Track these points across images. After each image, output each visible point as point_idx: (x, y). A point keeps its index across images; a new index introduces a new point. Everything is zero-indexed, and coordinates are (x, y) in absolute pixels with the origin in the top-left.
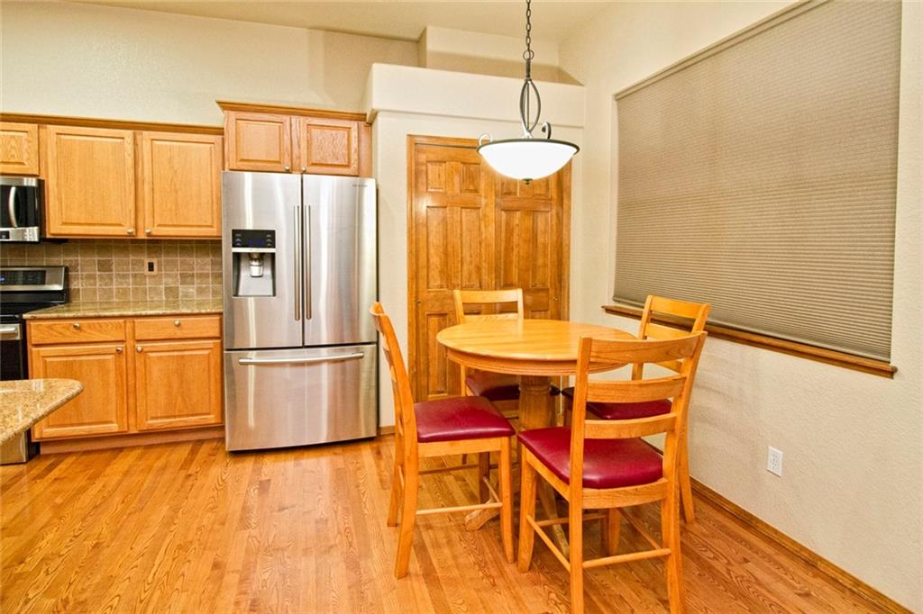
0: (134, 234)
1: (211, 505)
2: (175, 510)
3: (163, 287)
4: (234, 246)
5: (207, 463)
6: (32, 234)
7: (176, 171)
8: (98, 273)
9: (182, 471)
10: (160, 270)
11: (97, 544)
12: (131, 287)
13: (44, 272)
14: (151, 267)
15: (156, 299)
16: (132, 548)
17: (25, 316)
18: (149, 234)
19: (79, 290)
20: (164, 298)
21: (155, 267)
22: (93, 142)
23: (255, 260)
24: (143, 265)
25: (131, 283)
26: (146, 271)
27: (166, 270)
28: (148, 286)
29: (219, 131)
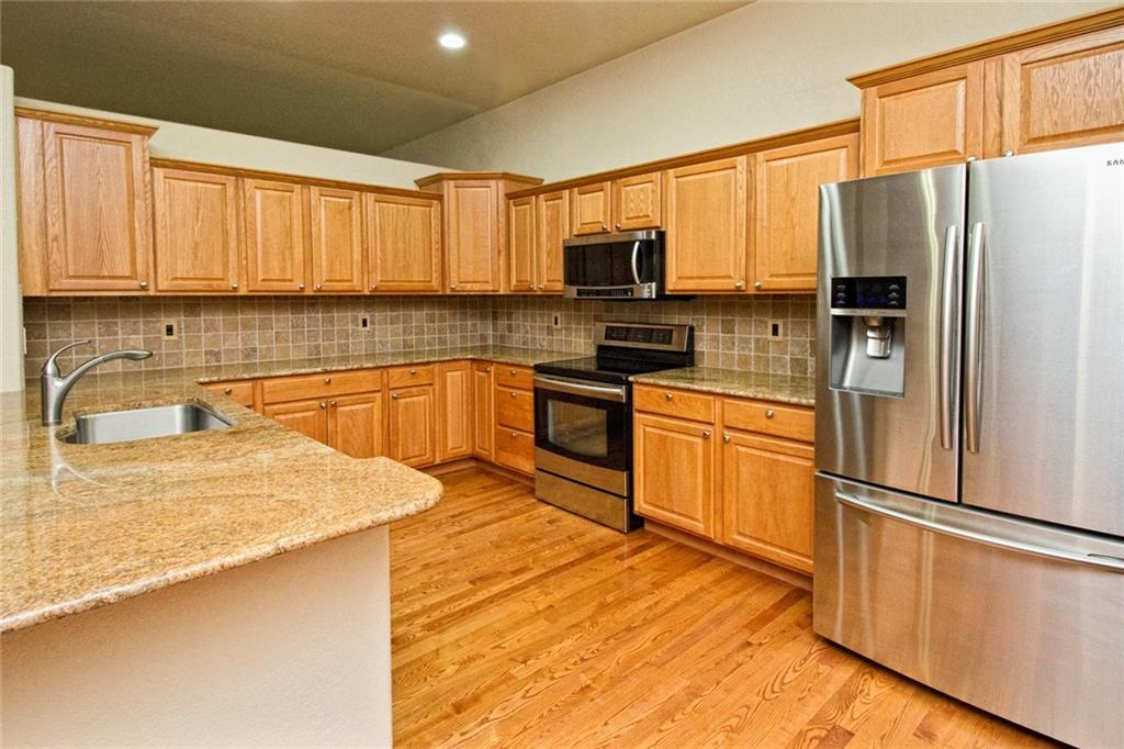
0: (744, 288)
1: (734, 721)
2: (693, 693)
3: (788, 357)
4: (834, 306)
5: (784, 635)
6: (648, 290)
7: (793, 199)
8: (721, 335)
9: (746, 631)
10: (785, 334)
11: (588, 686)
12: (753, 354)
13: (671, 331)
14: (775, 331)
15: (779, 372)
16: (606, 724)
17: (631, 379)
18: (758, 288)
19: (703, 353)
20: (789, 373)
21: (780, 330)
22: (706, 179)
23: (873, 329)
24: (767, 328)
25: (753, 349)
26: (770, 336)
27: (793, 336)
28: (771, 355)
29: (854, 126)
